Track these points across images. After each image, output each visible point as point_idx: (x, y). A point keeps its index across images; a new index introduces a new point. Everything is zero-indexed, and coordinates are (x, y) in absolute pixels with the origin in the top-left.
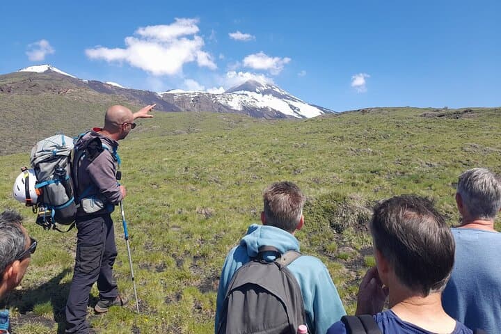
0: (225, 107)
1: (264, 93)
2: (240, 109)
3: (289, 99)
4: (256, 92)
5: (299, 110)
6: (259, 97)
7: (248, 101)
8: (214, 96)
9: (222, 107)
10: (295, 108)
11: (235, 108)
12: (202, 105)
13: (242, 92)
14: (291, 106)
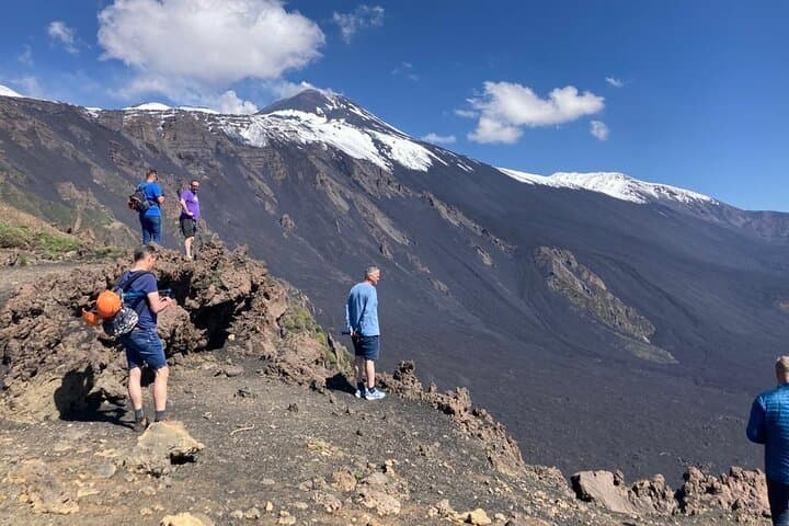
0: (231, 139)
1: (330, 116)
2: (263, 144)
3: (375, 129)
4: (315, 113)
5: (389, 150)
6: (318, 122)
7: (281, 129)
8: (211, 117)
9: (225, 140)
10: (383, 145)
11: (253, 143)
12: (180, 134)
13: (290, 112)
14: (377, 143)
